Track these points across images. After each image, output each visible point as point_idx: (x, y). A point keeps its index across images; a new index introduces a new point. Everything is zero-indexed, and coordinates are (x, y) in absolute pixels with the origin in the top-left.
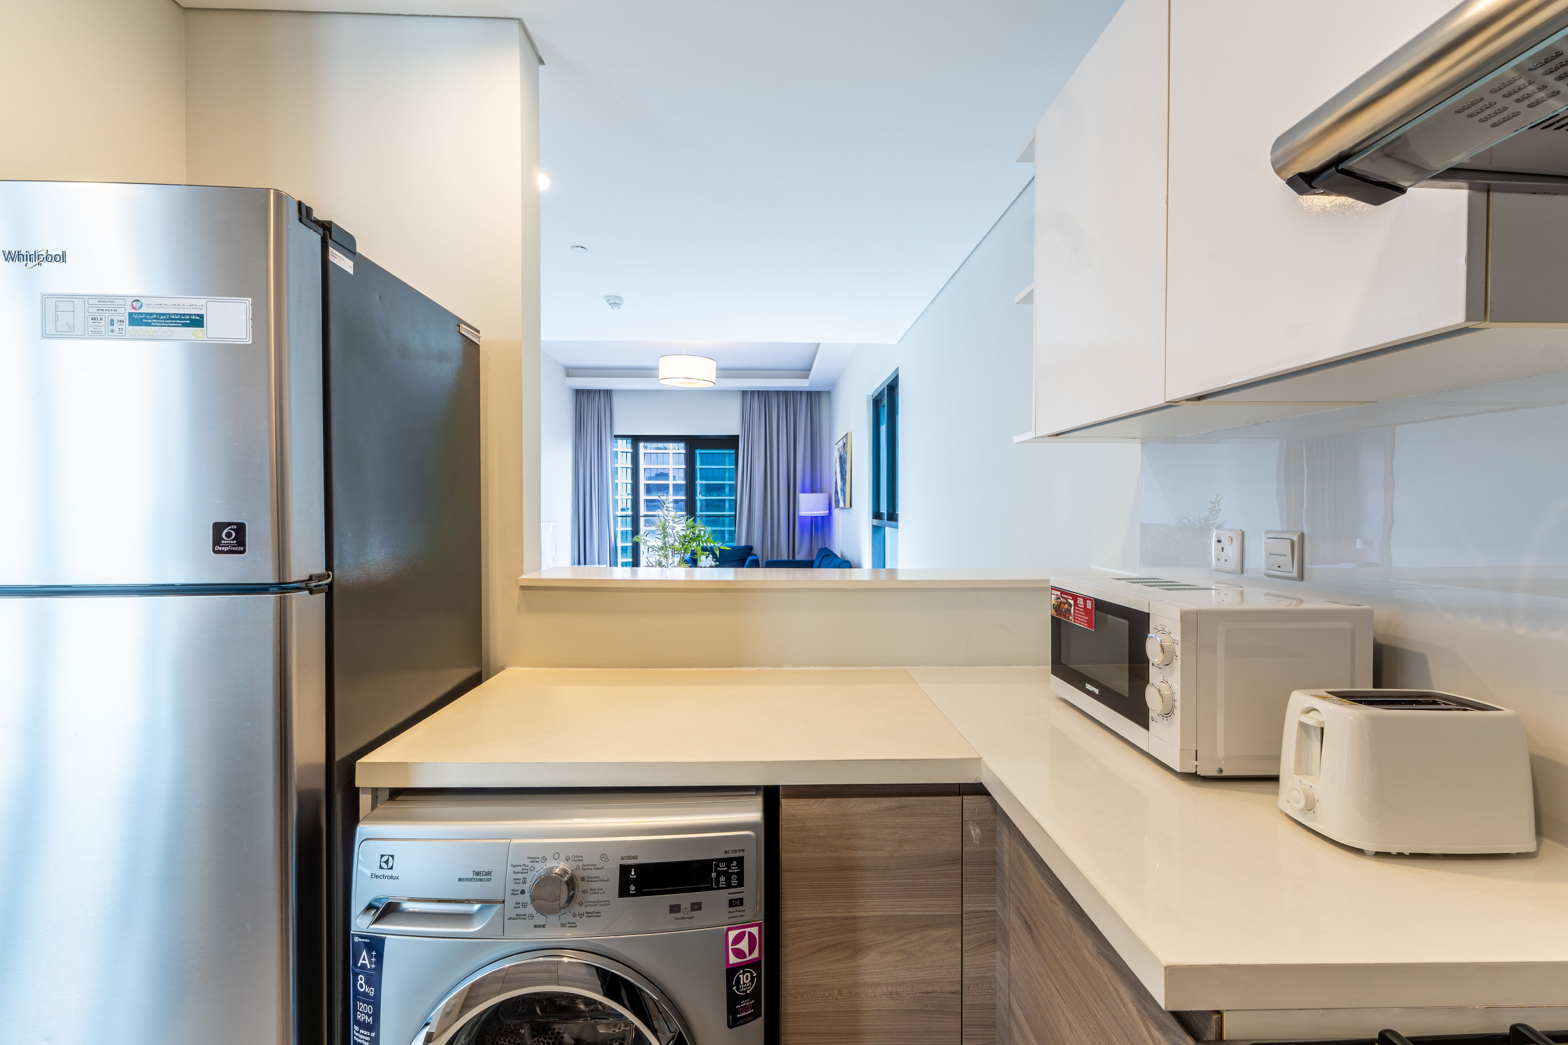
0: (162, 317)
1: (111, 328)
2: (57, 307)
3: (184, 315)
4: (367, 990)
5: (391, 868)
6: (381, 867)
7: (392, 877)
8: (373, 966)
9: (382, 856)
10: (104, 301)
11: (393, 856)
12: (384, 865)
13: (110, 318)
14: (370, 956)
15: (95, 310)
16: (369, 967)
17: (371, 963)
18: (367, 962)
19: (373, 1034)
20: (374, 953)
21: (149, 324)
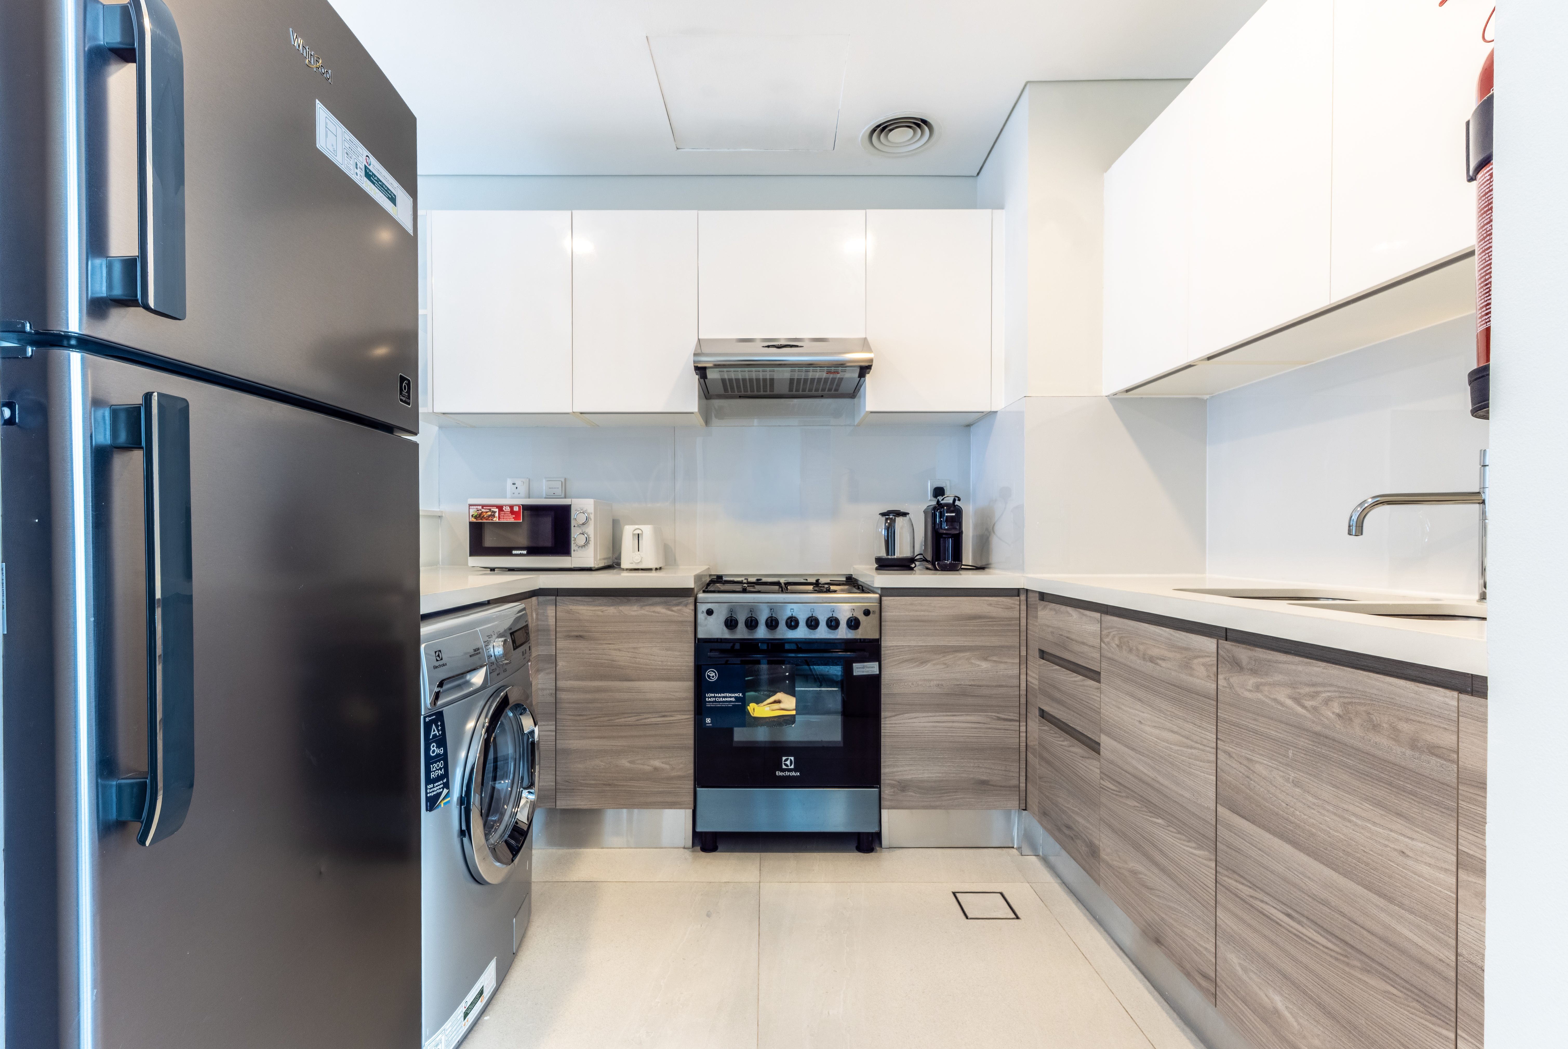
0: (379, 183)
1: (356, 170)
2: (326, 124)
3: (389, 189)
4: (438, 751)
5: (442, 659)
6: (437, 660)
7: (444, 665)
8: (440, 732)
9: (436, 652)
10: (352, 142)
11: (440, 651)
12: (438, 659)
13: (356, 161)
14: (437, 727)
15: (348, 146)
16: (438, 735)
17: (438, 731)
18: (436, 732)
19: (445, 781)
20: (439, 723)
21: (374, 183)
